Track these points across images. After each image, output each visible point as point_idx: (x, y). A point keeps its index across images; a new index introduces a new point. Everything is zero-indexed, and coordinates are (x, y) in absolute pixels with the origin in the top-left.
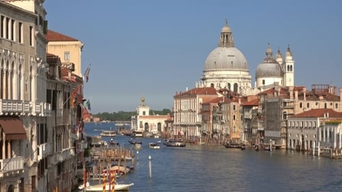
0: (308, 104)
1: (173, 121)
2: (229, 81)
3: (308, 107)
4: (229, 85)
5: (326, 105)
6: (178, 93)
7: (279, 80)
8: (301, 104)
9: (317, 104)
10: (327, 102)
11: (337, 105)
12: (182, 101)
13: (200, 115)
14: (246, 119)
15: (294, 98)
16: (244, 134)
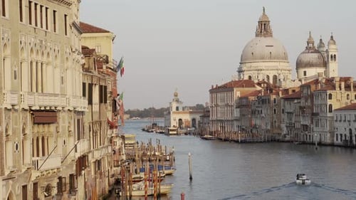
0: (355, 96)
1: (209, 116)
2: (267, 73)
3: (355, 98)
4: (268, 77)
6: (215, 87)
7: (321, 70)
8: (348, 95)
12: (219, 95)
13: (238, 110)
14: (288, 113)
15: (341, 89)
16: (285, 129)
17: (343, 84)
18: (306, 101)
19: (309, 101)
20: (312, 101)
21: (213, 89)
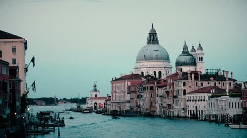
0: (202, 84)
1: (110, 100)
2: (155, 70)
3: (202, 85)
4: (155, 72)
5: (215, 83)
6: (114, 79)
8: (197, 83)
9: (208, 83)
10: (216, 82)
11: (224, 83)
12: (117, 85)
13: (129, 95)
14: (160, 96)
15: (191, 79)
16: (159, 108)
17: (193, 75)
18: (170, 88)
19: (172, 87)
20: (173, 88)
21: (113, 81)
